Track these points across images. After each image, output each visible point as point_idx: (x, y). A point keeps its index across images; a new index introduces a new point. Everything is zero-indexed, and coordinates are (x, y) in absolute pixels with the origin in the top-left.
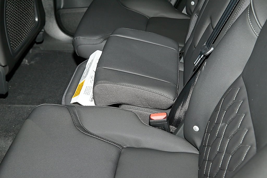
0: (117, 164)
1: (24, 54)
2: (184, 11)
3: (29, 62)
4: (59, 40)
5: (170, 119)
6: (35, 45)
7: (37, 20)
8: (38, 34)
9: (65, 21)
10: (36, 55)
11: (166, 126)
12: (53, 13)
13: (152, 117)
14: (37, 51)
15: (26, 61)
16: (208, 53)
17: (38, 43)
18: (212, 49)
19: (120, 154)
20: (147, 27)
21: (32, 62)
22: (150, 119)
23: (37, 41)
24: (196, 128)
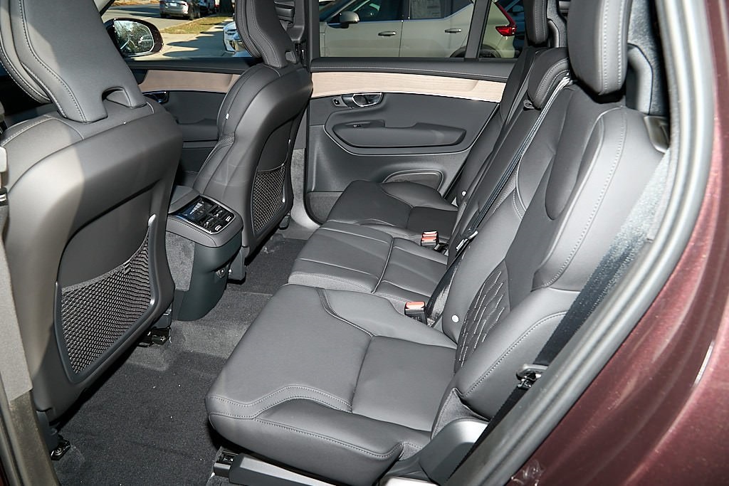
0: (366, 351)
1: (265, 241)
2: (454, 202)
3: (268, 250)
4: (305, 228)
5: (428, 310)
6: (278, 231)
7: (284, 201)
8: (284, 217)
9: (315, 206)
10: (277, 243)
11: (423, 317)
12: (302, 195)
13: (407, 306)
14: (278, 239)
15: (265, 249)
16: (472, 237)
17: (281, 229)
18: (476, 233)
19: (370, 341)
20: (409, 215)
21: (272, 251)
22: (406, 308)
23: (281, 227)
24: (455, 319)
